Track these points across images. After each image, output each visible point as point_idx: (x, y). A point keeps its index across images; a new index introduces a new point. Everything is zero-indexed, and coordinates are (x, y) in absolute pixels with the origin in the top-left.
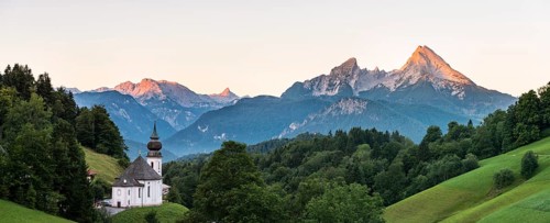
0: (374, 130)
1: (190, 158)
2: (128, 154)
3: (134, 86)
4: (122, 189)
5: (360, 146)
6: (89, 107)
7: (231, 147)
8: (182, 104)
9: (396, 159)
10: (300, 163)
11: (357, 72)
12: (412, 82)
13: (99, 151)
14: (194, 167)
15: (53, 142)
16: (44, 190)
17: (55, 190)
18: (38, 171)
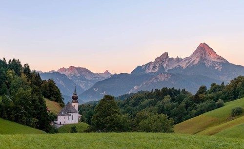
0: (173, 89)
1: (90, 103)
2: (64, 101)
3: (66, 70)
4: (62, 117)
5: (166, 96)
6: (47, 80)
7: (108, 98)
8: (87, 78)
9: (182, 102)
10: (138, 105)
11: (167, 60)
12: (194, 63)
13: (52, 100)
14: (92, 107)
15: (32, 96)
16: (29, 117)
17: (34, 117)
18: (26, 109)
